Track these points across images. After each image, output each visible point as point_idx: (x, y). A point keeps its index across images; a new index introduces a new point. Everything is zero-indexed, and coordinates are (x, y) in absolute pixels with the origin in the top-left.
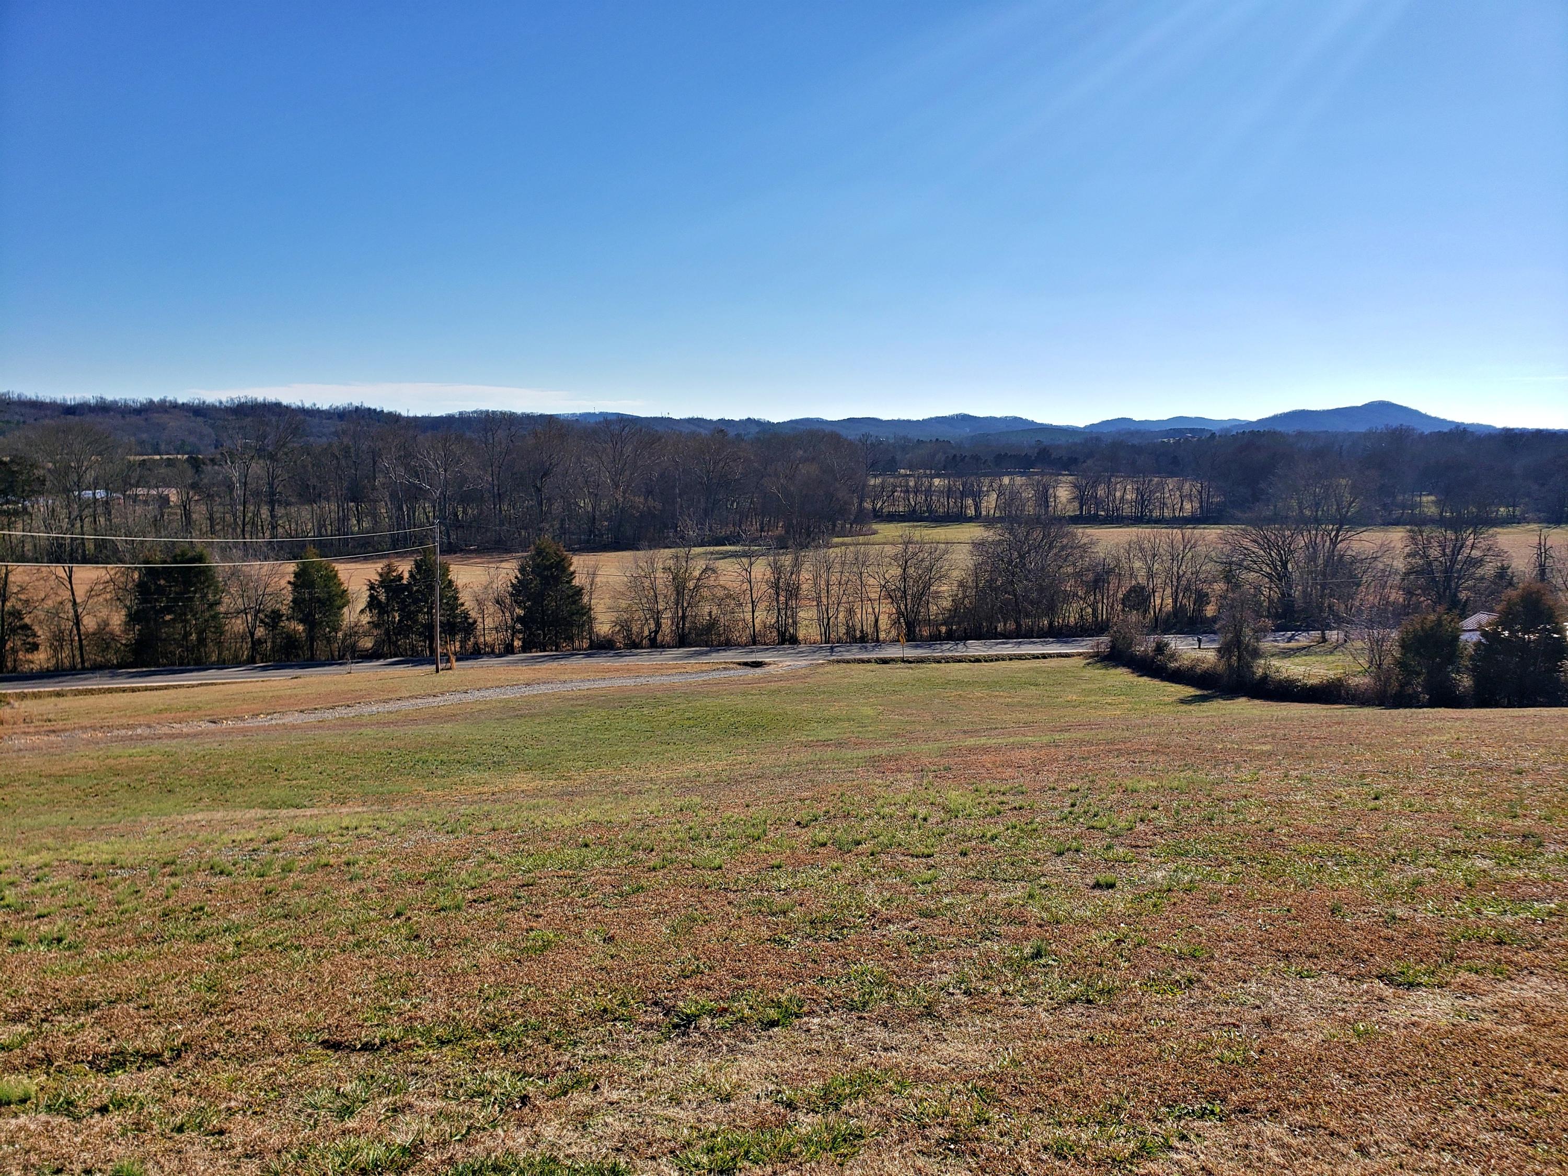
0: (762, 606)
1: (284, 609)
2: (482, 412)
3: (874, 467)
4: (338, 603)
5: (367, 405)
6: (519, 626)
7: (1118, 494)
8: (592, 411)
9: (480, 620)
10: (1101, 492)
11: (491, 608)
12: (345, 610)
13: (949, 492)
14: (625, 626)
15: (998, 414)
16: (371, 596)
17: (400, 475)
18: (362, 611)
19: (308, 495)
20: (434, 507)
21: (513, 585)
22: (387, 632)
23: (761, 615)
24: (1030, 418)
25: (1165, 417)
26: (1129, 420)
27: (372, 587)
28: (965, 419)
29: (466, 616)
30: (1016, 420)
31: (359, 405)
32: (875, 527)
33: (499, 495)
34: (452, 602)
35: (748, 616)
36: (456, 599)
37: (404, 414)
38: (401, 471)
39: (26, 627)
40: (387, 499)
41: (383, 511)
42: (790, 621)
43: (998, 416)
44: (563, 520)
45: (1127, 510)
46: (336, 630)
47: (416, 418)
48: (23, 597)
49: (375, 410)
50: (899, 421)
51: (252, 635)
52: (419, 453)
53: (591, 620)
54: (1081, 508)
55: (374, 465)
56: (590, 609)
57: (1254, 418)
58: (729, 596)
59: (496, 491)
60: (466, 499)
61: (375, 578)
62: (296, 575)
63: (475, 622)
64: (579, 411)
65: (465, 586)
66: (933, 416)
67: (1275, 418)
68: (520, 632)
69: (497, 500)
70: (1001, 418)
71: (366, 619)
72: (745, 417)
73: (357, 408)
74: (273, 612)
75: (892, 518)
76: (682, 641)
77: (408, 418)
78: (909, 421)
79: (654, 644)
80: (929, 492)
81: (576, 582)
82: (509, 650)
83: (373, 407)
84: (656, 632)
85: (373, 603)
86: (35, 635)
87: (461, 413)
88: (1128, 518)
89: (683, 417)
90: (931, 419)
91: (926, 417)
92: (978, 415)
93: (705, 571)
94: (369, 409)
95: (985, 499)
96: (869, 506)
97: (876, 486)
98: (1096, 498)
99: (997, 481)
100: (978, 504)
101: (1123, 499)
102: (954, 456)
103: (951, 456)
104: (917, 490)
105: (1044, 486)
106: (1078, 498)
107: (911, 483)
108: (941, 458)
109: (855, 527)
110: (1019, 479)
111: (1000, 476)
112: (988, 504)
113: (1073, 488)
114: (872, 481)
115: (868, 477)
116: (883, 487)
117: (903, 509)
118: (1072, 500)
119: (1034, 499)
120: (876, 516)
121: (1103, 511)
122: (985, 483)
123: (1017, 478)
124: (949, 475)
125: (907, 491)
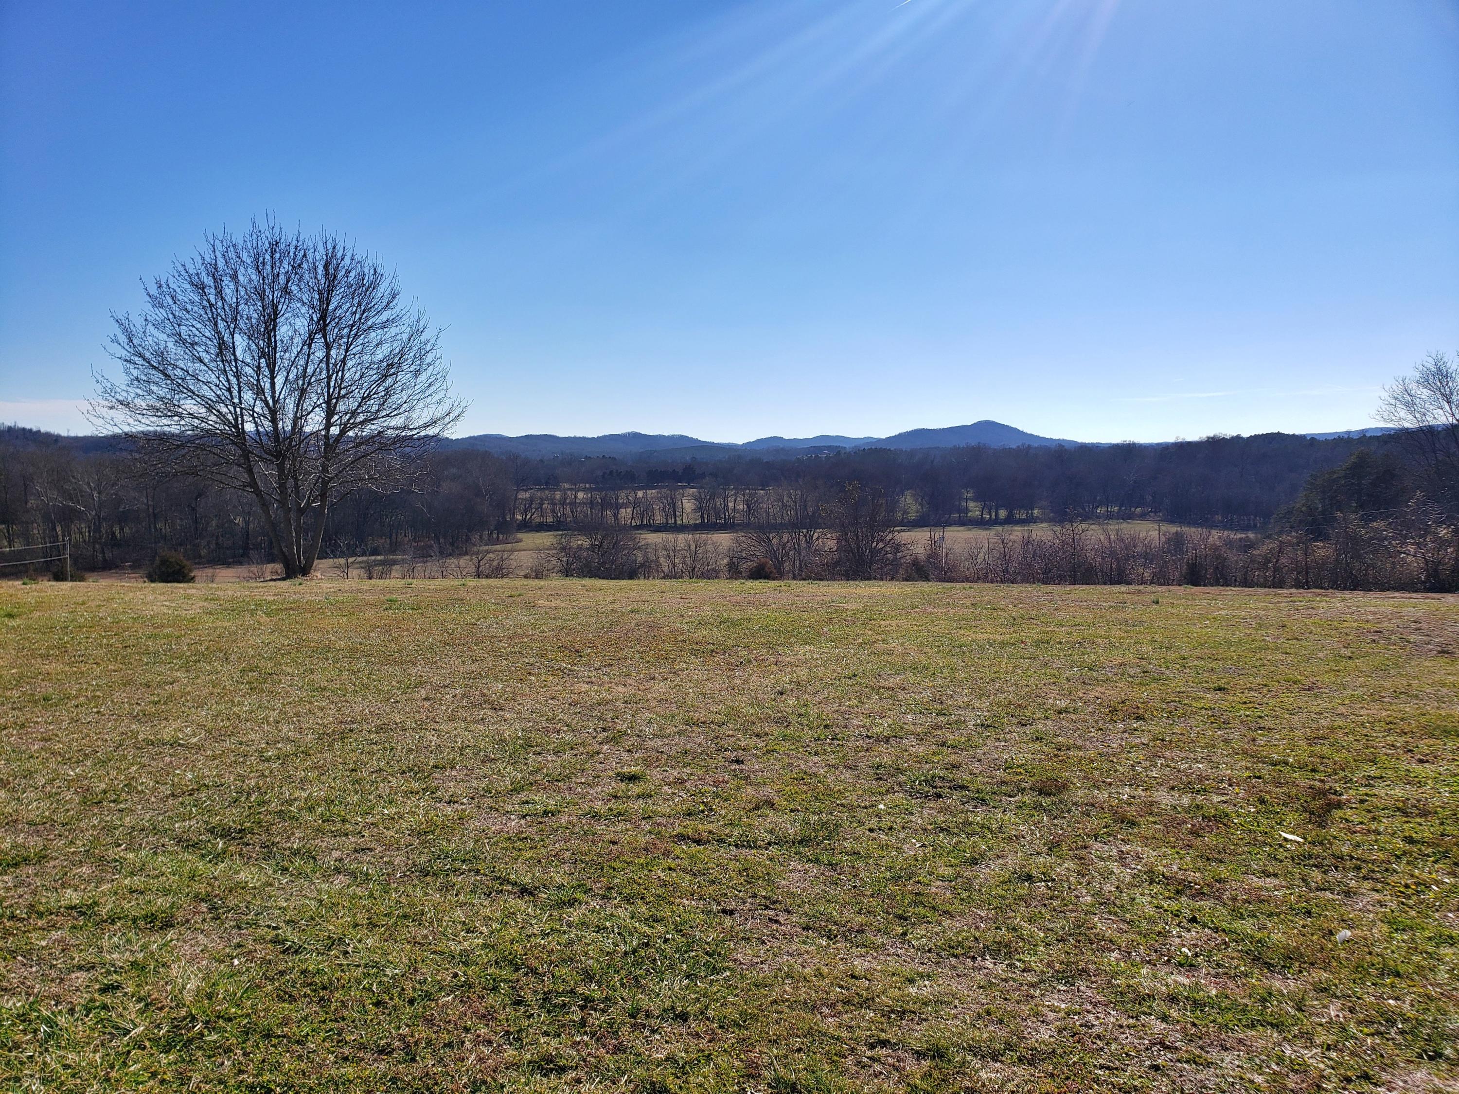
3: (522, 482)
5: (22, 424)
7: (731, 505)
10: (719, 502)
13: (591, 504)
15: (668, 433)
17: (54, 499)
20: (89, 527)
24: (695, 437)
25: (810, 435)
26: (780, 439)
28: (636, 437)
30: (682, 438)
31: (12, 425)
32: (520, 536)
33: (155, 515)
37: (64, 434)
38: (55, 494)
40: (39, 521)
41: (36, 532)
43: (666, 434)
44: (218, 537)
47: (76, 439)
49: (31, 430)
50: (575, 438)
52: (73, 477)
54: (702, 517)
55: (25, 489)
57: (884, 436)
59: (151, 510)
60: (123, 518)
66: (607, 434)
67: (900, 436)
69: (152, 520)
70: (668, 436)
73: (10, 428)
75: (541, 527)
77: (68, 438)
78: (584, 438)
80: (573, 504)
83: (28, 427)
88: (739, 525)
90: (605, 437)
91: (600, 434)
92: (647, 433)
94: (24, 429)
95: (623, 510)
96: (519, 517)
97: (526, 499)
98: (715, 508)
99: (632, 494)
100: (616, 515)
101: (734, 509)
102: (611, 472)
103: (608, 472)
104: (563, 503)
105: (672, 499)
106: (700, 509)
107: (558, 497)
108: (599, 473)
109: (501, 536)
110: (652, 493)
111: (635, 490)
112: (626, 513)
113: (696, 500)
114: (522, 495)
115: (518, 491)
116: (531, 500)
117: (550, 519)
118: (695, 511)
119: (664, 510)
120: (527, 526)
121: (720, 519)
122: (622, 497)
123: (650, 492)
124: (591, 490)
125: (553, 504)
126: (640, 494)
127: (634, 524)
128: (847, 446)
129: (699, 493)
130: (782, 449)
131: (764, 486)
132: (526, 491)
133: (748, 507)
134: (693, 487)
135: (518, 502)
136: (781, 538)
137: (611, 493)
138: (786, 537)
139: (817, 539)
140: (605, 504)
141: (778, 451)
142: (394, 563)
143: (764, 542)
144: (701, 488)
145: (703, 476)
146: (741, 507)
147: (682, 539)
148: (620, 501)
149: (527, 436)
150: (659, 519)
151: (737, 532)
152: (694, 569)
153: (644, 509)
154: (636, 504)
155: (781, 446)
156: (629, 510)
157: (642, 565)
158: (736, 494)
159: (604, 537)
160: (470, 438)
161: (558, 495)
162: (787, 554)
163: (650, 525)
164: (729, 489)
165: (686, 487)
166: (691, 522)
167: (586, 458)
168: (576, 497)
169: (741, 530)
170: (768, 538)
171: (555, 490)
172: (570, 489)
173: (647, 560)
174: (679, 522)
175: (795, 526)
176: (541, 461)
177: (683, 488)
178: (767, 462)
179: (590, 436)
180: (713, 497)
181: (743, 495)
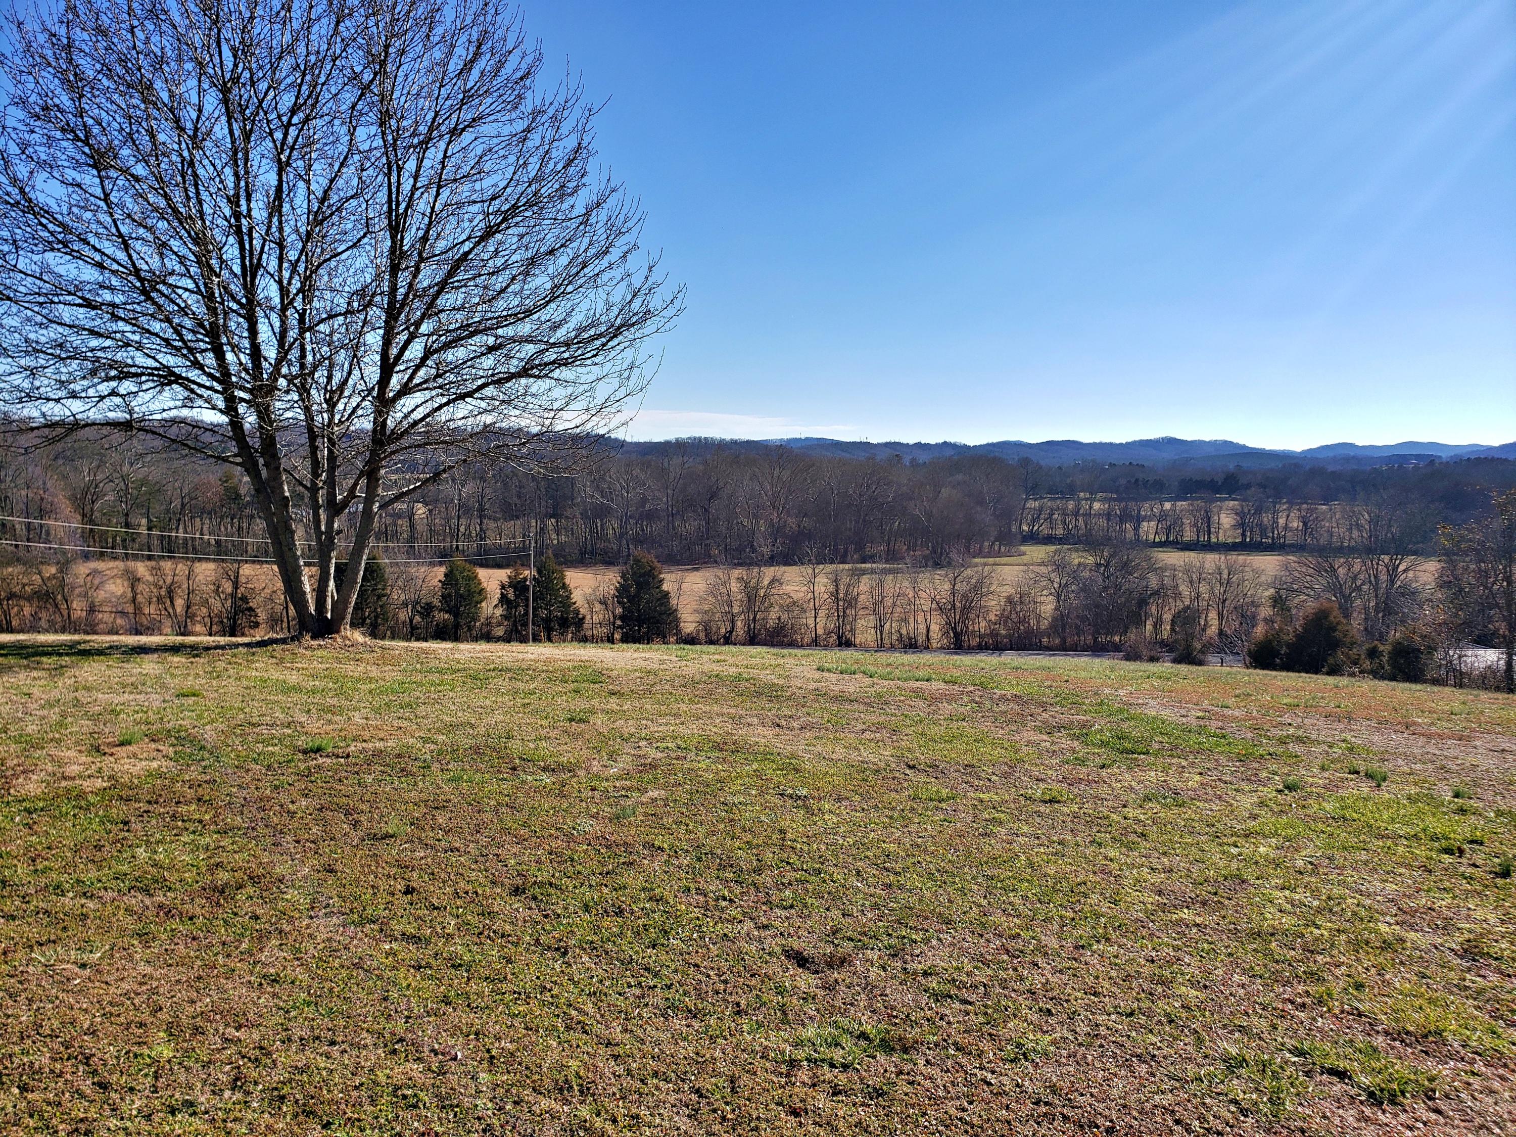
0: (822, 613)
1: (436, 602)
2: (695, 438)
3: (1033, 490)
4: (477, 598)
6: (619, 623)
7: (1282, 521)
8: (798, 436)
9: (589, 617)
10: (1266, 518)
11: (598, 607)
12: (484, 604)
13: (1108, 516)
14: (706, 627)
15: (1207, 438)
16: (502, 594)
17: (592, 495)
18: (496, 606)
19: (510, 512)
20: (620, 524)
21: (617, 589)
22: (515, 624)
23: (821, 621)
24: (1241, 442)
25: (1392, 442)
26: (1352, 445)
27: (503, 587)
28: (1171, 442)
29: (577, 612)
30: (1226, 443)
32: (1023, 548)
34: (566, 602)
35: (811, 622)
36: (568, 597)
39: (251, 609)
42: (848, 627)
43: (1207, 439)
45: (1290, 538)
46: (475, 620)
48: (249, 586)
50: (1101, 444)
51: (411, 621)
53: (677, 620)
54: (1243, 535)
56: (676, 610)
57: (1496, 444)
58: (794, 603)
61: (506, 580)
62: (446, 575)
63: (584, 618)
64: (786, 437)
65: (576, 588)
66: (1137, 439)
68: (620, 627)
69: (670, 519)
70: (1209, 442)
71: (499, 612)
72: (941, 441)
74: (427, 604)
76: (752, 640)
78: (1111, 444)
79: (727, 641)
80: (1088, 515)
81: (665, 587)
82: (611, 640)
84: (731, 632)
85: (504, 599)
86: (256, 616)
87: (677, 440)
88: (1291, 546)
89: (880, 441)
90: (1134, 443)
91: (1130, 440)
92: (1185, 438)
93: (772, 581)
95: (1145, 524)
96: (1025, 528)
97: (1034, 509)
98: (1260, 525)
99: (1158, 506)
100: (1136, 529)
101: (1286, 528)
102: (1137, 480)
103: (1133, 480)
104: (1076, 513)
105: (1206, 512)
106: (1241, 525)
107: (1070, 507)
108: (1123, 481)
109: (1003, 549)
110: (1182, 505)
111: (1161, 501)
112: (1148, 529)
113: (1236, 514)
114: (1032, 504)
115: (1027, 499)
116: (1041, 510)
117: (1060, 532)
118: (1234, 527)
119: (1195, 525)
120: (1032, 538)
121: (1267, 538)
122: (1145, 508)
123: (1179, 503)
124: (1110, 500)
125: (1065, 514)
126: (1168, 506)
127: (1157, 540)
128: (1444, 455)
129: (1242, 506)
130: (1353, 457)
131: (1326, 500)
132: (1035, 500)
133: (1305, 524)
134: (1234, 500)
135: (1026, 512)
136: (1350, 567)
137: (1132, 504)
138: (1357, 566)
139: (1405, 571)
140: (1124, 517)
141: (1347, 459)
142: (864, 572)
143: (1326, 571)
144: (1244, 500)
145: (1248, 486)
146: (1295, 525)
147: (1211, 560)
148: (1143, 513)
149: (1048, 443)
150: (1189, 535)
151: (1287, 554)
152: (1224, 601)
153: (1170, 523)
154: (1162, 517)
155: (1352, 454)
156: (1153, 524)
157: (1156, 593)
158: (1289, 509)
159: (1112, 556)
160: (988, 445)
161: (1071, 505)
162: (1358, 589)
163: (1177, 543)
164: (1280, 503)
165: (1226, 499)
166: (1230, 541)
167: (1110, 465)
168: (1091, 508)
169: (1292, 553)
170: (1331, 566)
171: (1068, 499)
172: (1086, 499)
173: (1162, 586)
174: (1214, 540)
175: (1370, 550)
176: (1060, 468)
177: (1220, 499)
178: (1332, 472)
179: (1118, 442)
180: (1259, 511)
181: (1299, 510)
